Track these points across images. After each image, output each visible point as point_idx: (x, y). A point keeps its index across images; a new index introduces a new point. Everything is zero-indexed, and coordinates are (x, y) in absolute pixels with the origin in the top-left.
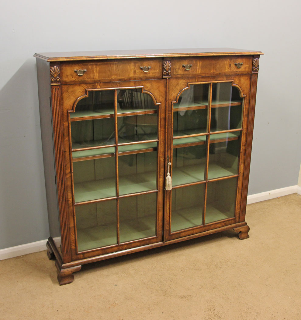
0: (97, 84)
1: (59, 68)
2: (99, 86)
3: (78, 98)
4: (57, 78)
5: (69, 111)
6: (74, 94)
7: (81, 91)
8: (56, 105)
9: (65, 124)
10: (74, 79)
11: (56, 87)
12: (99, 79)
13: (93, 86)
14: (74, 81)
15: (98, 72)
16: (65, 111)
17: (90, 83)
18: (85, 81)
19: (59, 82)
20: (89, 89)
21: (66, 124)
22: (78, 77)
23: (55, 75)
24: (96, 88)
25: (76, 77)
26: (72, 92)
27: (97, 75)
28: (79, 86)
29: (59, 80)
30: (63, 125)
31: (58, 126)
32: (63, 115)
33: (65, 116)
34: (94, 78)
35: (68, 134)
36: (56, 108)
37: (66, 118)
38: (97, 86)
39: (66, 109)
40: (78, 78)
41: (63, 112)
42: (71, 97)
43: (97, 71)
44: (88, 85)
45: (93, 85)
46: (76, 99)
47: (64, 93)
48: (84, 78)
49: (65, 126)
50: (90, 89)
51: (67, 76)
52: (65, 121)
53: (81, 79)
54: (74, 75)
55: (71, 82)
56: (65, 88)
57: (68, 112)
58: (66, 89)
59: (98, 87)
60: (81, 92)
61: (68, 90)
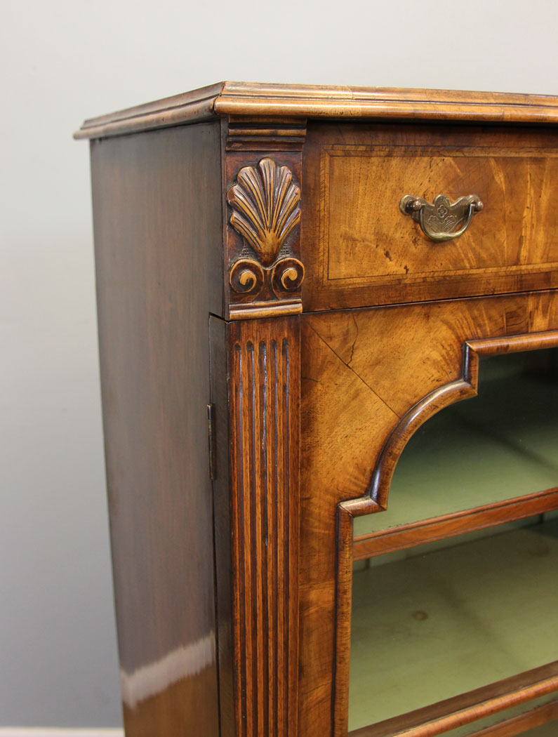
0: (530, 303)
1: (296, 179)
2: (545, 312)
3: (413, 407)
4: (281, 259)
5: (348, 505)
6: (386, 383)
7: (436, 355)
8: (263, 475)
9: (313, 595)
10: (394, 267)
11: (268, 333)
12: (546, 267)
13: (511, 316)
14: (396, 285)
15: (543, 213)
16: (320, 507)
17: (494, 297)
18: (465, 278)
19: (292, 289)
20: (485, 338)
21: (320, 596)
22: (421, 248)
23: (270, 236)
24: (525, 332)
25: (413, 249)
26: (378, 362)
27: (541, 237)
28: (427, 316)
29: (291, 272)
30: (303, 606)
31: (265, 619)
32: (304, 533)
33: (315, 544)
34: (517, 263)
35: (328, 659)
36: (258, 491)
37: (320, 558)
38: (531, 316)
39: (327, 490)
40: (426, 260)
41: (304, 515)
42: (368, 404)
43: (538, 205)
44: (481, 310)
45: (512, 306)
46: (403, 417)
47: (325, 376)
48: (457, 263)
49: (313, 610)
50: (492, 337)
51: (351, 240)
52: (314, 575)
53: (441, 265)
54: (398, 235)
55: (372, 289)
56: (331, 338)
57: (337, 511)
58: (335, 344)
59: (540, 322)
60: (435, 363)
61: (353, 350)
